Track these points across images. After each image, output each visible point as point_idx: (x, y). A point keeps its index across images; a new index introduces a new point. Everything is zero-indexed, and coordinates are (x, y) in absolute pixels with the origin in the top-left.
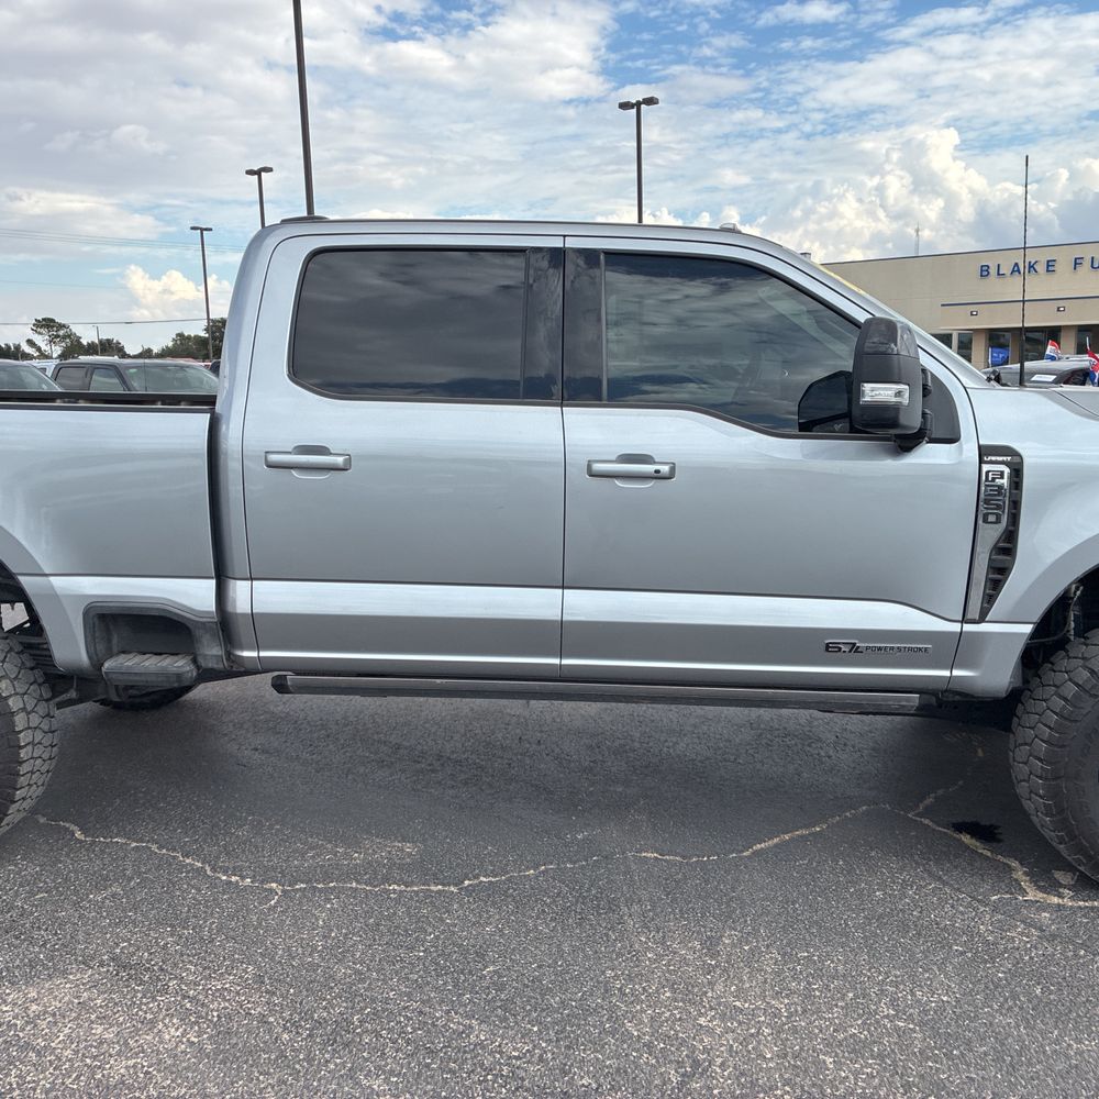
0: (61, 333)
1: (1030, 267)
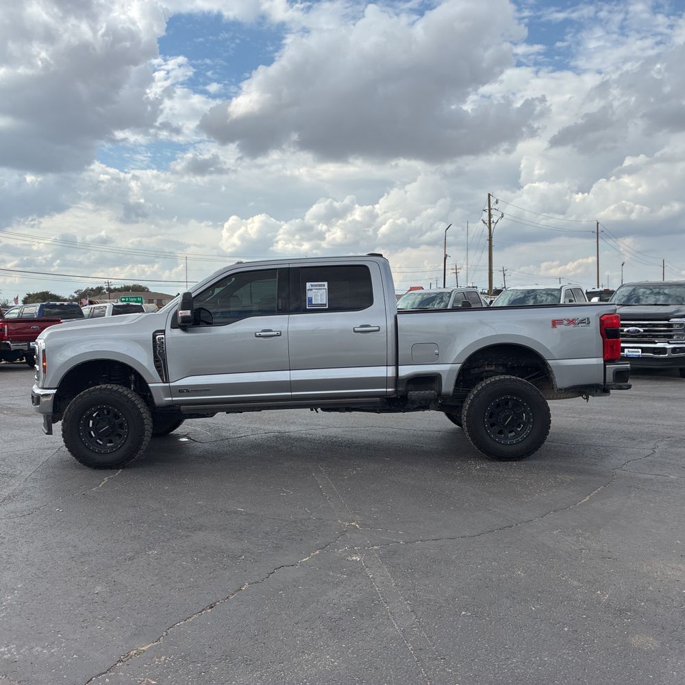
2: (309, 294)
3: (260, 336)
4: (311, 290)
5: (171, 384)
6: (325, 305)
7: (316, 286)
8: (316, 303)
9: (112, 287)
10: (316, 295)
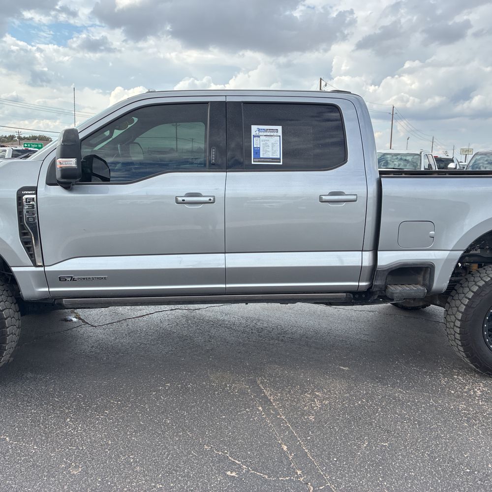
2: (256, 143)
3: (183, 202)
4: (259, 137)
5: (47, 269)
6: (278, 160)
7: (266, 130)
8: (265, 156)
9: (22, 136)
10: (266, 145)
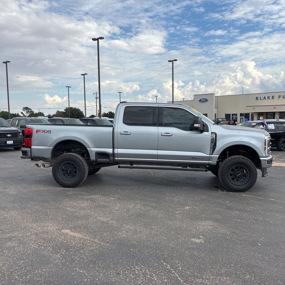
0: (29, 111)
1: (268, 97)
